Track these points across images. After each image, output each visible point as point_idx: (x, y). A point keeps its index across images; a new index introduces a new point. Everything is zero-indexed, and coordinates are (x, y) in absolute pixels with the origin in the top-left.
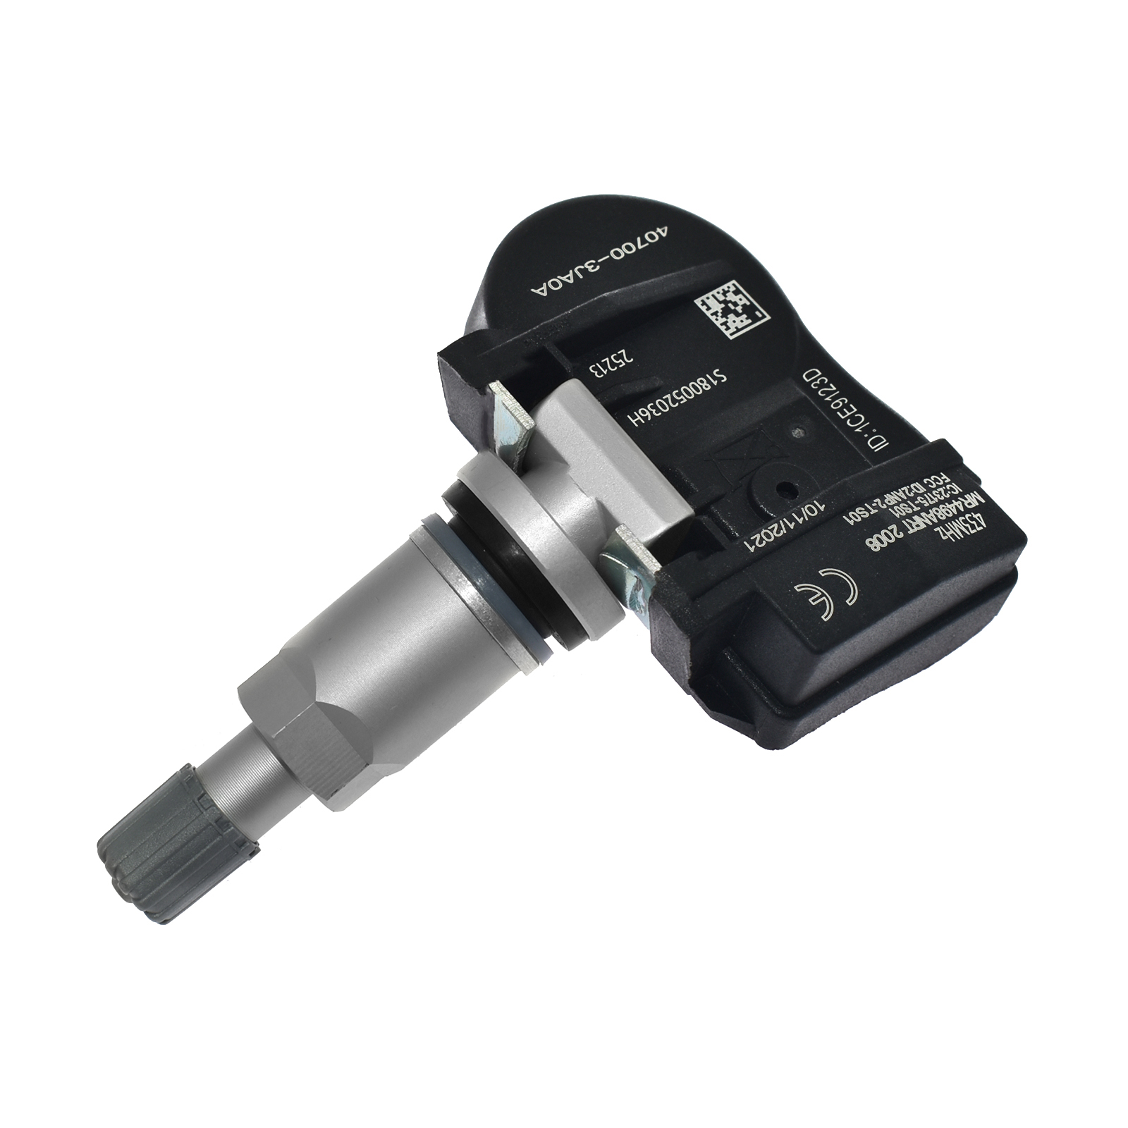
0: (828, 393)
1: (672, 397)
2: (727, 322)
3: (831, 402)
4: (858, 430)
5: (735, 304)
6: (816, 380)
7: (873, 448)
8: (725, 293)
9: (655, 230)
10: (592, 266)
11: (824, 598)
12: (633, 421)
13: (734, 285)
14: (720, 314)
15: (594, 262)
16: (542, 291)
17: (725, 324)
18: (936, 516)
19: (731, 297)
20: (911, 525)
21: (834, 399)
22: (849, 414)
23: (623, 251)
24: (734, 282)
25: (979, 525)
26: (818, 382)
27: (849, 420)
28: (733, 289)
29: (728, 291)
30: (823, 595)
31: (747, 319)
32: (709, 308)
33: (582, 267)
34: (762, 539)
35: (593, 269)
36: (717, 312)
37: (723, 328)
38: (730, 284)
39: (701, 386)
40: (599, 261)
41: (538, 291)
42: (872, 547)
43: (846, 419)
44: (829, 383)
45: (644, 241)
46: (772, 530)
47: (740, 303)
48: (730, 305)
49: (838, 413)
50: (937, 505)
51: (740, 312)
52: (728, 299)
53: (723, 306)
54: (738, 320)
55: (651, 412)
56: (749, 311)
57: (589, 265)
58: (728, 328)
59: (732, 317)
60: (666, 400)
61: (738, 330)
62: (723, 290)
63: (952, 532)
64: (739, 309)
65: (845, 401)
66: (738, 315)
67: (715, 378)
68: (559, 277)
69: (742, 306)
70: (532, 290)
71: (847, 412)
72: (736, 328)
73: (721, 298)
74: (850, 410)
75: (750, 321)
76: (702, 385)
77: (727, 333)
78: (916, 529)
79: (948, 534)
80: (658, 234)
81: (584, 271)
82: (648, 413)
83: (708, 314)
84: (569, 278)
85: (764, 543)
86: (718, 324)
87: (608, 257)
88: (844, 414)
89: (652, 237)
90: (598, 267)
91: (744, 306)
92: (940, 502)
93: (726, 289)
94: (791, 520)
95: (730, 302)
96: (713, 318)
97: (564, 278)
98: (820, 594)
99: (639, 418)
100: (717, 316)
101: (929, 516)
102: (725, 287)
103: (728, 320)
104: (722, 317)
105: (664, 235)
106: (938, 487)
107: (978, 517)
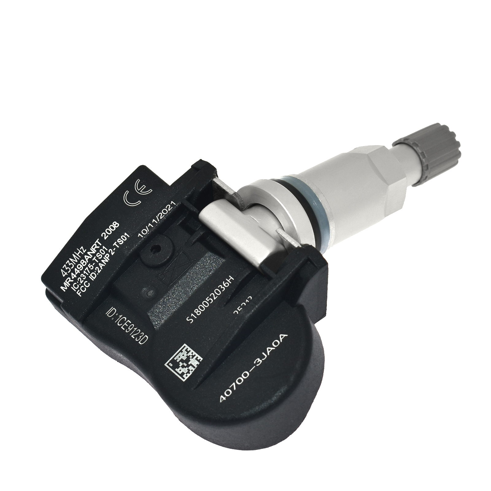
0: (136, 332)
1: (213, 299)
2: (187, 354)
3: (135, 327)
4: (121, 316)
5: (183, 367)
6: (142, 338)
7: (114, 308)
8: (188, 372)
9: (227, 397)
10: (258, 362)
11: (139, 190)
12: (231, 278)
13: (184, 378)
14: (191, 357)
15: (257, 365)
16: (282, 336)
17: (188, 352)
18: (85, 260)
19: (185, 370)
20: (98, 245)
21: (133, 330)
22: (125, 324)
23: (243, 378)
24: (184, 380)
25: (64, 269)
26: (140, 337)
27: (125, 320)
28: (184, 376)
29: (187, 373)
30: (139, 191)
31: (177, 360)
32: (196, 359)
33: (263, 359)
34: (167, 209)
35: (258, 360)
36: (192, 358)
37: (189, 349)
38: (186, 378)
39: (199, 310)
40: (254, 367)
41: (284, 335)
42: (116, 223)
43: (127, 320)
44: (135, 338)
45: (232, 388)
46: (163, 215)
47: (180, 368)
48: (185, 365)
49: (130, 322)
50: (84, 267)
51: (180, 363)
52: (187, 368)
53: (189, 363)
54: (182, 357)
55: (223, 286)
56: (176, 365)
57: (260, 362)
58: (186, 350)
59: (185, 358)
60: (216, 295)
61: (181, 351)
62: (189, 373)
63: (78, 254)
64: (181, 364)
65: (127, 331)
66: (182, 361)
67: (193, 318)
68: (274, 349)
69: (180, 367)
70: (287, 335)
71: (126, 325)
72: (182, 352)
73: (191, 368)
74: (125, 327)
75: (175, 359)
76: (198, 312)
77: (187, 347)
78: (95, 244)
79: (80, 252)
80: (224, 396)
81: (262, 357)
82: (224, 285)
83: (197, 355)
84: (269, 350)
85: (166, 208)
86: (192, 351)
87: (250, 371)
88: (128, 323)
89: (228, 393)
90: (255, 363)
91: (178, 367)
92: (82, 272)
93: (188, 374)
94: (154, 224)
95: (185, 367)
96: (194, 353)
97: (272, 349)
98: (141, 191)
99: (228, 281)
100: (192, 356)
101: (89, 257)
102: (189, 375)
103: (186, 355)
104: (190, 356)
105: (222, 396)
106: (83, 284)
107: (64, 274)
